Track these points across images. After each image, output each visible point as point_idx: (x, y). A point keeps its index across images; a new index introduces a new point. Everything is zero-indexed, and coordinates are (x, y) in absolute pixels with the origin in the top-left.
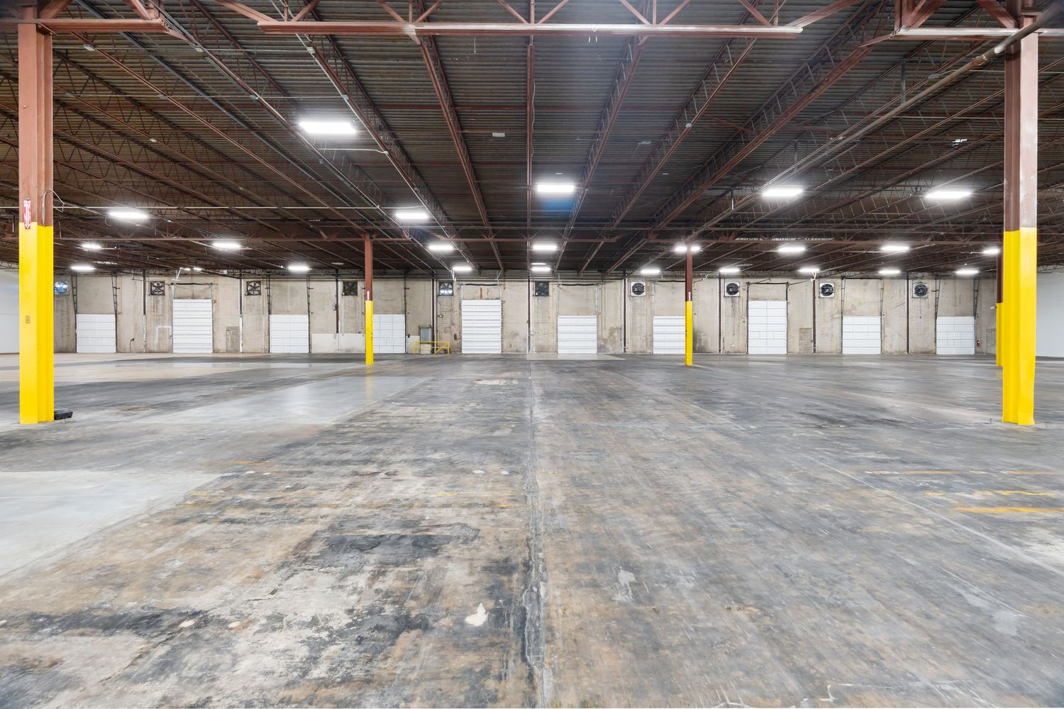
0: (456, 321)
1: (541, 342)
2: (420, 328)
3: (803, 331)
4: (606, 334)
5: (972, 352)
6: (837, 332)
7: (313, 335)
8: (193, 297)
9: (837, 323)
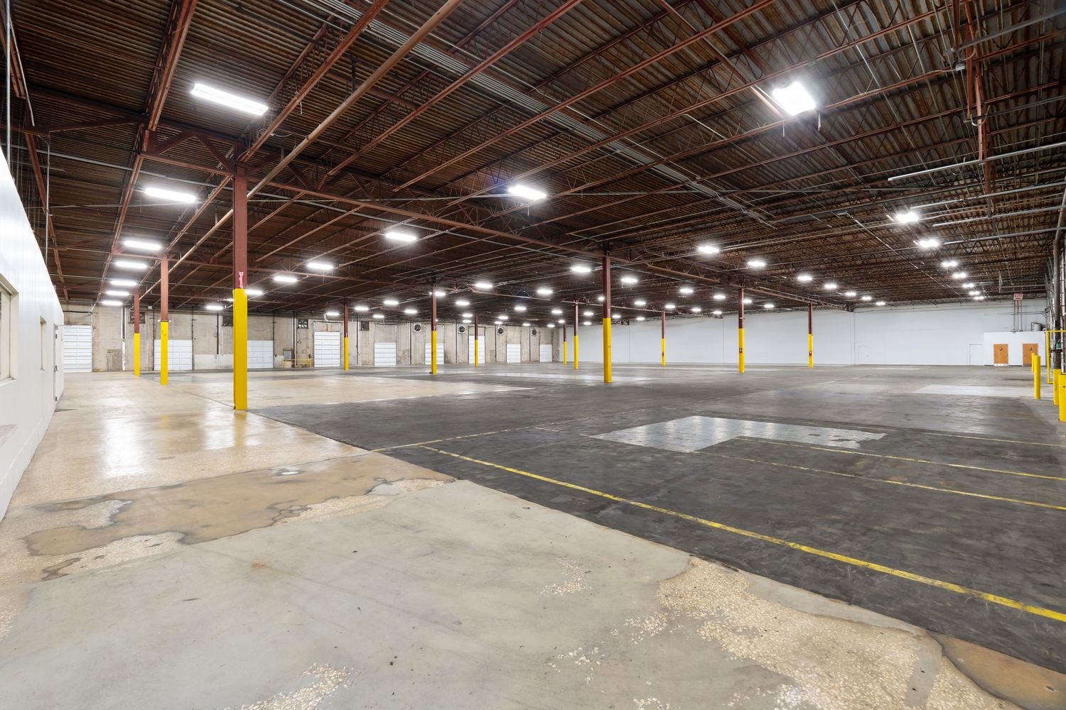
0: (310, 346)
1: (365, 359)
2: (284, 350)
3: (491, 351)
4: (401, 354)
5: (551, 360)
6: (504, 351)
7: (196, 356)
9: (505, 347)
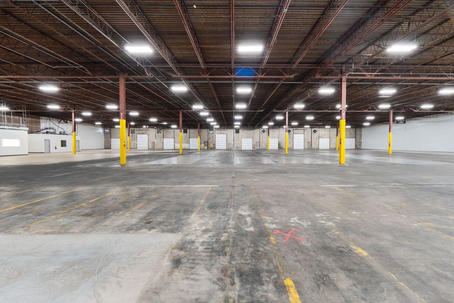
0: (214, 140)
1: (237, 146)
2: (204, 142)
3: (308, 142)
4: (255, 144)
5: (355, 148)
6: (318, 143)
7: (175, 144)
8: (143, 134)
9: (318, 140)
